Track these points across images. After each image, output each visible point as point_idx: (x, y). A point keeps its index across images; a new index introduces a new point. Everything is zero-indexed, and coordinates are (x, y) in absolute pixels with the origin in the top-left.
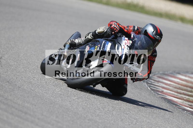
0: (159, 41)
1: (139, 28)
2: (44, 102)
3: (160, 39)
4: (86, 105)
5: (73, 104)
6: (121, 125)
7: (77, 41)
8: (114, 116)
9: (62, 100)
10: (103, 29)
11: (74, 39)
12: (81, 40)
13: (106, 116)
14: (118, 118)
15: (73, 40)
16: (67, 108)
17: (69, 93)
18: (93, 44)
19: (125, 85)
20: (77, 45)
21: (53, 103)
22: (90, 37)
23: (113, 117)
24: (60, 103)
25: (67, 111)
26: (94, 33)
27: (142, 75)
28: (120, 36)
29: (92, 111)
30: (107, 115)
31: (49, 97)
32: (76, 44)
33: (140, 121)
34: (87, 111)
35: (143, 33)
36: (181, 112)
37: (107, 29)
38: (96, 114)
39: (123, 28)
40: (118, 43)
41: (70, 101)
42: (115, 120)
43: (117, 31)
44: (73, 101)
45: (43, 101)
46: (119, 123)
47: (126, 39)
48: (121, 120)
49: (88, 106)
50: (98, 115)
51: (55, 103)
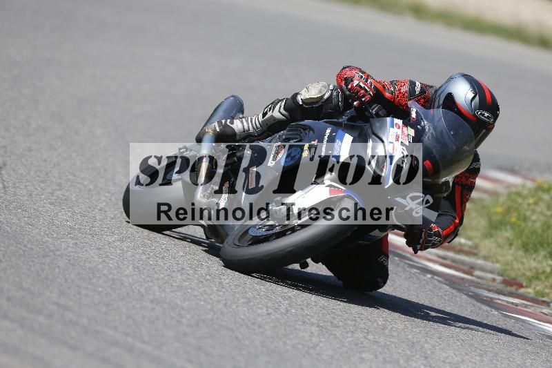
0: (491, 126)
1: (426, 86)
2: (24, 251)
3: (492, 120)
4: (144, 257)
5: (107, 257)
6: (245, 315)
7: (237, 125)
8: (224, 290)
9: (76, 243)
10: (320, 92)
11: (229, 121)
12: (251, 122)
13: (203, 289)
14: (237, 295)
15: (226, 122)
16: (89, 269)
17: (96, 224)
18: (295, 136)
19: (383, 259)
20: (238, 138)
21: (51, 254)
22: (278, 113)
23: (221, 293)
24: (71, 254)
25: (91, 275)
26: (290, 102)
27: (440, 230)
28: (377, 115)
29: (162, 275)
30: (207, 289)
31: (39, 237)
32: (234, 134)
33: (300, 303)
34: (148, 276)
35: (441, 102)
36: (415, 278)
37: (332, 90)
38: (174, 284)
39: (379, 86)
40: (373, 136)
41: (100, 247)
42: (229, 302)
43: (367, 98)
44: (107, 246)
45: (20, 248)
46: (239, 308)
47: (397, 124)
48: (245, 300)
49: (151, 263)
50: (180, 287)
51: (57, 253)
